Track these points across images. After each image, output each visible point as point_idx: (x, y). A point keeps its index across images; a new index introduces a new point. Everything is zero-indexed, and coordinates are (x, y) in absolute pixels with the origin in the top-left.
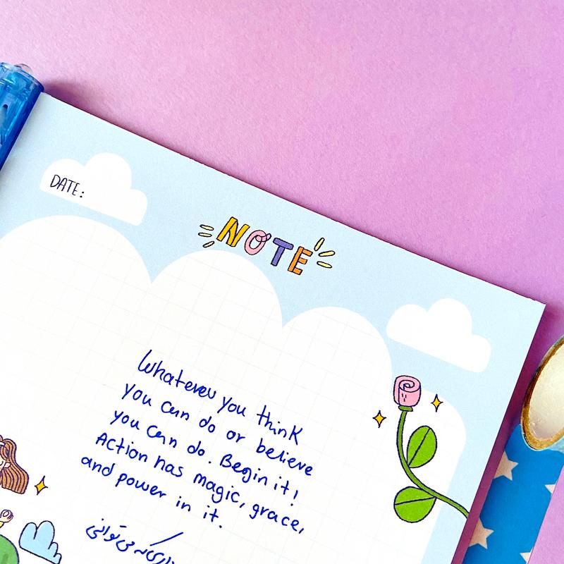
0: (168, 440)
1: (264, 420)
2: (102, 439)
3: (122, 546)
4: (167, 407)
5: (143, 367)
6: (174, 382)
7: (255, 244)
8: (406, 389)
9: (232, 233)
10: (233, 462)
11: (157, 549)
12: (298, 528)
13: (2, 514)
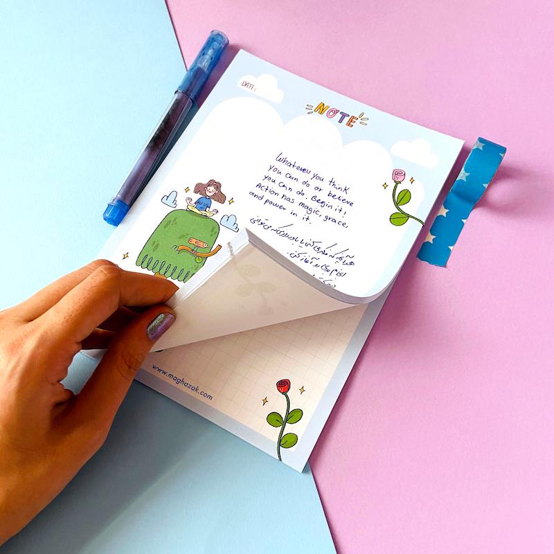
0: (288, 189)
1: (332, 184)
2: (259, 186)
3: (265, 227)
4: (288, 176)
5: (278, 159)
6: (292, 166)
7: (331, 114)
8: (398, 175)
9: (321, 109)
10: (317, 199)
11: (281, 230)
12: (345, 226)
13: (213, 211)
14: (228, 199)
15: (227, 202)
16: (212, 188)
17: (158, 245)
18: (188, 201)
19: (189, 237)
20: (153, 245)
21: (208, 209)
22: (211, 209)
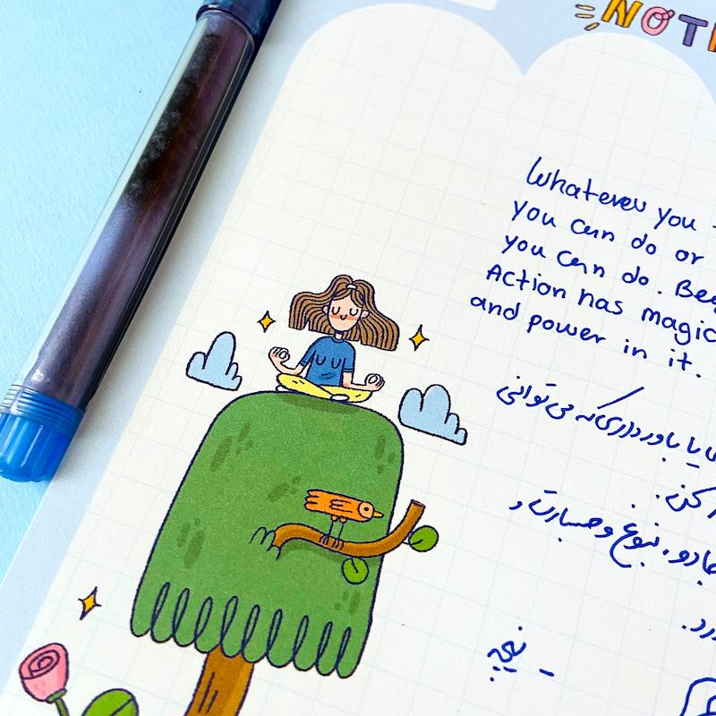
0: (591, 269)
2: (495, 272)
3: (556, 411)
4: (579, 227)
5: (534, 178)
6: (581, 195)
7: (654, 22)
9: (621, 12)
10: (694, 289)
11: (609, 412)
13: (367, 379)
14: (407, 332)
15: (404, 343)
16: (345, 305)
17: (200, 538)
18: (277, 360)
19: (302, 490)
20: (181, 541)
21: (347, 376)
22: (359, 377)
